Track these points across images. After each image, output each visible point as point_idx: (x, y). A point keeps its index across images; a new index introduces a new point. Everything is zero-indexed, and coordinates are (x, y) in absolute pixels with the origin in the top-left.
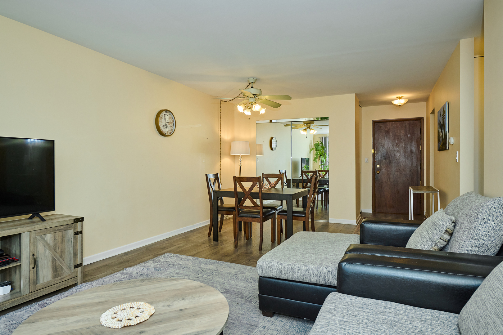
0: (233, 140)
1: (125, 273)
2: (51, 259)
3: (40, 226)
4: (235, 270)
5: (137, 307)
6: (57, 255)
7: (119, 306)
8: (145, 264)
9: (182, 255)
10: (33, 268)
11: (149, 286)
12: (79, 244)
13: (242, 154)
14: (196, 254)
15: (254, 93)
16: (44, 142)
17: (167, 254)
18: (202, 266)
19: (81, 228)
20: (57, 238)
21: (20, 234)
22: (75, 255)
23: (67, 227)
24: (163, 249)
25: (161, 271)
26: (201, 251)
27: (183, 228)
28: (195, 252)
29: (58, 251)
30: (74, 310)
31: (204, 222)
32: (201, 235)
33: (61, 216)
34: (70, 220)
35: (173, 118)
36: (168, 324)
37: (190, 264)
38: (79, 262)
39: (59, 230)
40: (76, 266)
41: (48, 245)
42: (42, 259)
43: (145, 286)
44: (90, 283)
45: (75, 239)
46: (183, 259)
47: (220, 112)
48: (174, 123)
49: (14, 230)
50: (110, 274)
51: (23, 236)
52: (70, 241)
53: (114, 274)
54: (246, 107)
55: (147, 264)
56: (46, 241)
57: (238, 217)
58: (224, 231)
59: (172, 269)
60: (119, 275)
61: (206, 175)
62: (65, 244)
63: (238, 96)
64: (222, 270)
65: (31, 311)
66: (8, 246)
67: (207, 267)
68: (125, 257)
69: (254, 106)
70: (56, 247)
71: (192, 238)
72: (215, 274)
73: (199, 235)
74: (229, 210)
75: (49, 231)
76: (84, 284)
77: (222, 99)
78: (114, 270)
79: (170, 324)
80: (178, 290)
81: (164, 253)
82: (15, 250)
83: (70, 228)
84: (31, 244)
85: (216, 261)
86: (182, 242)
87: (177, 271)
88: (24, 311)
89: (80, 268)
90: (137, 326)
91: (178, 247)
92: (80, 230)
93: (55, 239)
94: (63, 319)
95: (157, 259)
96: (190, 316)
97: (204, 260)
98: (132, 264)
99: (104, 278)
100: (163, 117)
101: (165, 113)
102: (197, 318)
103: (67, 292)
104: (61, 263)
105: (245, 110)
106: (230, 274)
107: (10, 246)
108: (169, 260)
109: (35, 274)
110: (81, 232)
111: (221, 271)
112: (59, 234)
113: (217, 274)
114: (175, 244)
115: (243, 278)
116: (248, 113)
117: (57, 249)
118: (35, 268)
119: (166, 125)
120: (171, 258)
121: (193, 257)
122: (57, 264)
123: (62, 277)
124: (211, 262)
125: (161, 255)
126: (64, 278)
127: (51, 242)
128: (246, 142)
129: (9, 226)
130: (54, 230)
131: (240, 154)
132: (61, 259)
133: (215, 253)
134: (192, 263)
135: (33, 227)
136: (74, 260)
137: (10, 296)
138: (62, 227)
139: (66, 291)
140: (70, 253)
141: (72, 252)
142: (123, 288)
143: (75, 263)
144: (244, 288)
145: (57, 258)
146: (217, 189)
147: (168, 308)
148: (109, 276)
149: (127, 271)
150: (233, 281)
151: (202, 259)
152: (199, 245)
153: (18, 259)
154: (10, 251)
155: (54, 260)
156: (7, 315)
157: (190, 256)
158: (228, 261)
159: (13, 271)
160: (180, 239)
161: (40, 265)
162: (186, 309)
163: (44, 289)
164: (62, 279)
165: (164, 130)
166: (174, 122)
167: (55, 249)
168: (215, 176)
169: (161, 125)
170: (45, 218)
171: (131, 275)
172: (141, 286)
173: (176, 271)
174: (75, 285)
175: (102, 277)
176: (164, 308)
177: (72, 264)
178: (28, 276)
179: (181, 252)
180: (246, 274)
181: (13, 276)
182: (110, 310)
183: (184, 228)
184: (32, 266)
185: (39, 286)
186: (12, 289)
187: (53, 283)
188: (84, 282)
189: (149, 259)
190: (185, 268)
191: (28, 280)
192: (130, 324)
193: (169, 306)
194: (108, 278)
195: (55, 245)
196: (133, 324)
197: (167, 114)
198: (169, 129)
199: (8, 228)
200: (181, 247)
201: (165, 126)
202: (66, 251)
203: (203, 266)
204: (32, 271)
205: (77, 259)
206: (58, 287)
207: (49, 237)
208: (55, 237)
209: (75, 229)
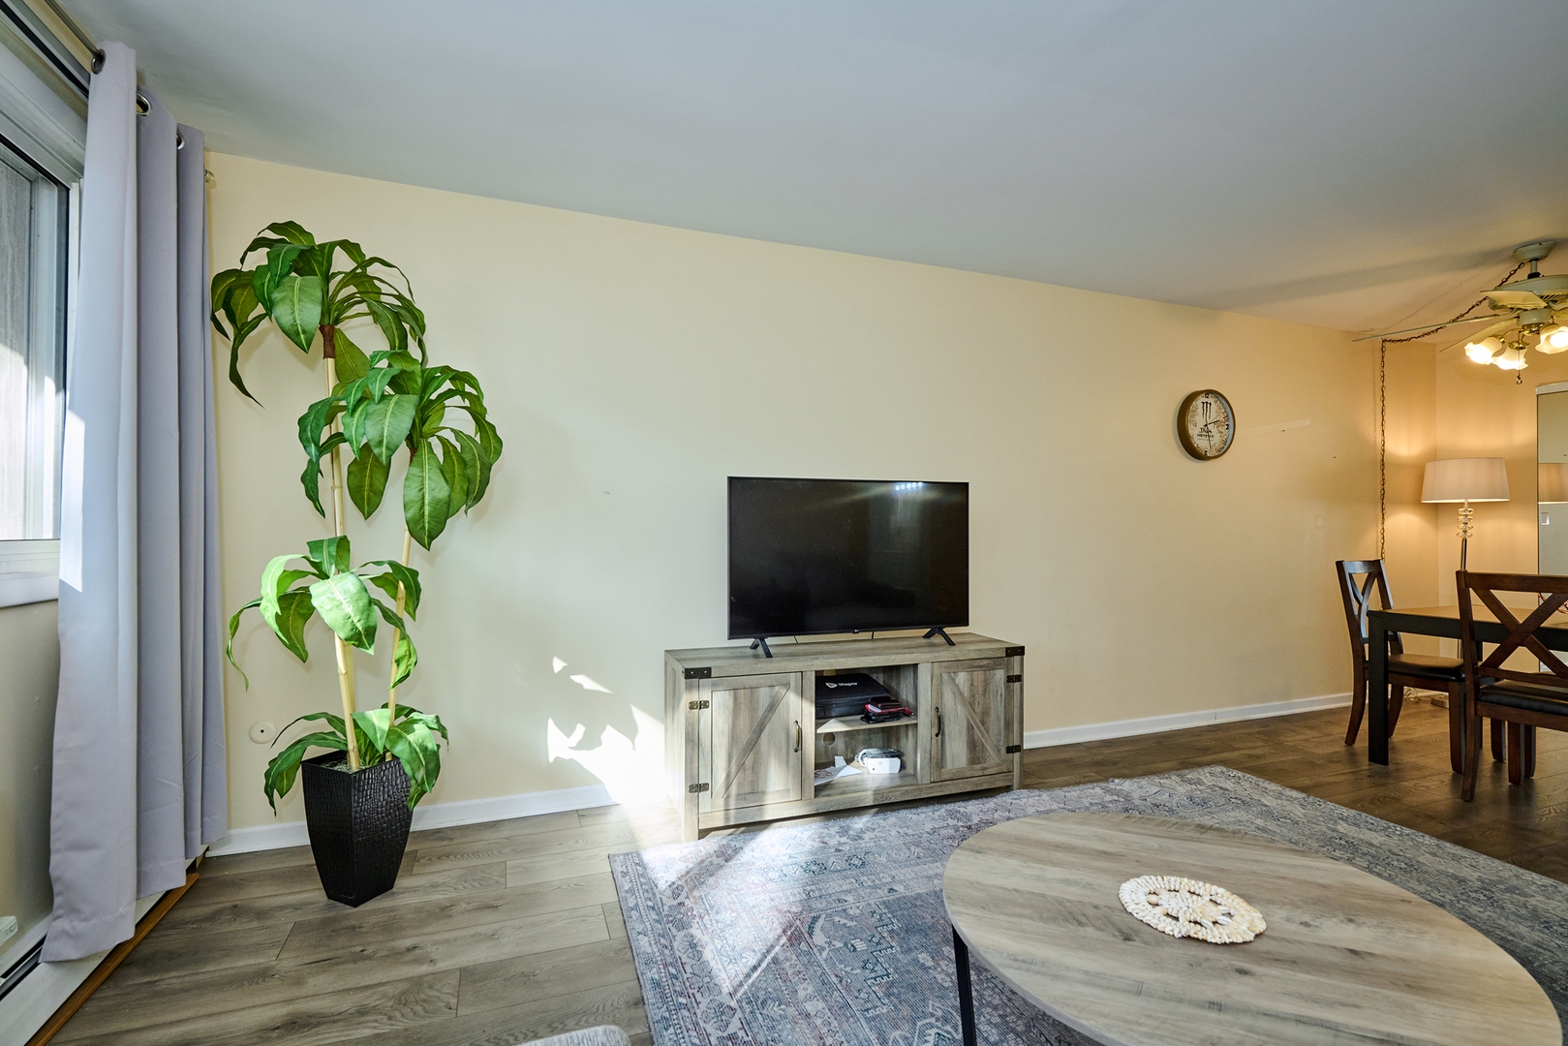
0: (1434, 456)
1: (1112, 789)
2: (965, 723)
3: (947, 654)
4: (1479, 874)
5: (1210, 897)
6: (976, 718)
7: (1159, 878)
8: (1162, 781)
9: (1267, 779)
10: (937, 735)
11: (1225, 848)
12: (1016, 704)
13: (1470, 501)
14: (1313, 787)
15: (1545, 294)
16: (924, 488)
17: (1218, 769)
18: (1339, 827)
19: (1019, 668)
20: (975, 684)
21: (915, 666)
22: (1008, 724)
23: (993, 663)
24: (1205, 751)
25: (1208, 810)
26: (1329, 784)
27: (1256, 706)
28: (1307, 782)
29: (977, 711)
30: (1053, 853)
31: (1323, 697)
32: (1317, 734)
33: (978, 639)
34: (999, 649)
35: (1228, 409)
36: (1322, 980)
37: (1298, 812)
38: (1016, 743)
39: (980, 667)
40: (1011, 750)
41: (961, 694)
42: (950, 719)
43: (1217, 847)
44: (1036, 792)
45: (1009, 692)
46: (1271, 794)
47: (1378, 374)
48: (1231, 423)
49: (908, 656)
50: (1078, 784)
51: (920, 668)
52: (999, 694)
53: (1086, 786)
54: (1506, 344)
55: (1165, 781)
56: (957, 686)
57: (1476, 704)
58: (1404, 737)
59: (1242, 812)
60: (1098, 790)
61: (1340, 565)
62: (990, 698)
63: (1462, 316)
64: (1421, 859)
65: (933, 819)
66: (894, 684)
67: (1361, 836)
68: (1107, 751)
69: (1543, 337)
70: (974, 701)
71: (1290, 739)
72: (1395, 863)
73: (1310, 734)
74: (1430, 676)
75: (962, 665)
76: (1025, 792)
77: (1388, 337)
78: (1085, 777)
79: (1329, 982)
80: (1324, 886)
81: (1209, 764)
82: (905, 694)
83: (999, 667)
84: (933, 687)
85: (1391, 824)
86: (1259, 744)
87: (1259, 822)
88: (923, 815)
89: (1017, 755)
90: (1221, 947)
91: (1250, 756)
92: (1017, 672)
93: (972, 685)
94: (1035, 865)
95: (1191, 775)
96: (1394, 984)
97: (1346, 812)
98: (1126, 771)
99: (1065, 789)
100: (1200, 410)
101: (1205, 400)
102: (1423, 1000)
103: (995, 800)
104: (983, 736)
105: (1497, 354)
106: (1462, 881)
107: (898, 685)
108: (1229, 785)
109: (940, 748)
110: (1019, 678)
111: (1418, 862)
112: (979, 675)
113: (1403, 865)
114: (1237, 746)
115: (1523, 911)
116: (1513, 362)
117: (976, 706)
118: (940, 736)
119: (1206, 431)
120: (1233, 780)
121: (1304, 795)
122: (976, 737)
123: (985, 765)
124: (1373, 824)
125: (1201, 765)
127: (966, 689)
128: (1492, 459)
129: (897, 648)
130: (971, 665)
131: (1463, 501)
132: (982, 728)
133: (1382, 799)
134: (1303, 811)
135: (935, 654)
136: (1007, 737)
137: (899, 779)
138: (985, 662)
139: (991, 797)
140: (999, 720)
141: (1003, 718)
142: (1154, 833)
143: (1008, 741)
144: (1535, 948)
145: (976, 724)
146: (1377, 606)
147: (1303, 929)
148: (1077, 788)
149: (1118, 788)
150: (1481, 910)
151: (1337, 806)
152: (1318, 762)
153: (910, 712)
154: (897, 694)
155: (970, 728)
156: (896, 813)
157: (1293, 788)
158: (1440, 837)
159: (902, 730)
160: (1250, 734)
161: (946, 731)
162: (1369, 954)
163: (955, 782)
164: (984, 769)
165: (1200, 443)
166: (1230, 419)
167: (972, 705)
168: (1370, 568)
169: (1194, 431)
170: (953, 639)
171: (1127, 798)
172: (1203, 842)
173: (1256, 822)
174: (1008, 789)
175: (1061, 786)
176: (1292, 927)
177: (1002, 743)
178: (928, 748)
179: (1260, 771)
180: (1533, 901)
181: (903, 741)
182: (1138, 880)
183: (1259, 705)
184: (935, 731)
185: (946, 774)
186: (903, 767)
187: (968, 774)
188: (1023, 786)
189: (1169, 770)
190: (1282, 820)
191: (928, 756)
192: (1204, 938)
193: (1306, 924)
194: (1074, 793)
195: (973, 696)
196: (1214, 941)
197: (1209, 400)
198: (1217, 440)
199: (897, 651)
200: (1259, 757)
201: (1204, 433)
202: (992, 713)
203: (1342, 827)
204: (934, 741)
205: (1011, 735)
206: (977, 785)
207: (962, 678)
208: (972, 680)
209: (1007, 670)
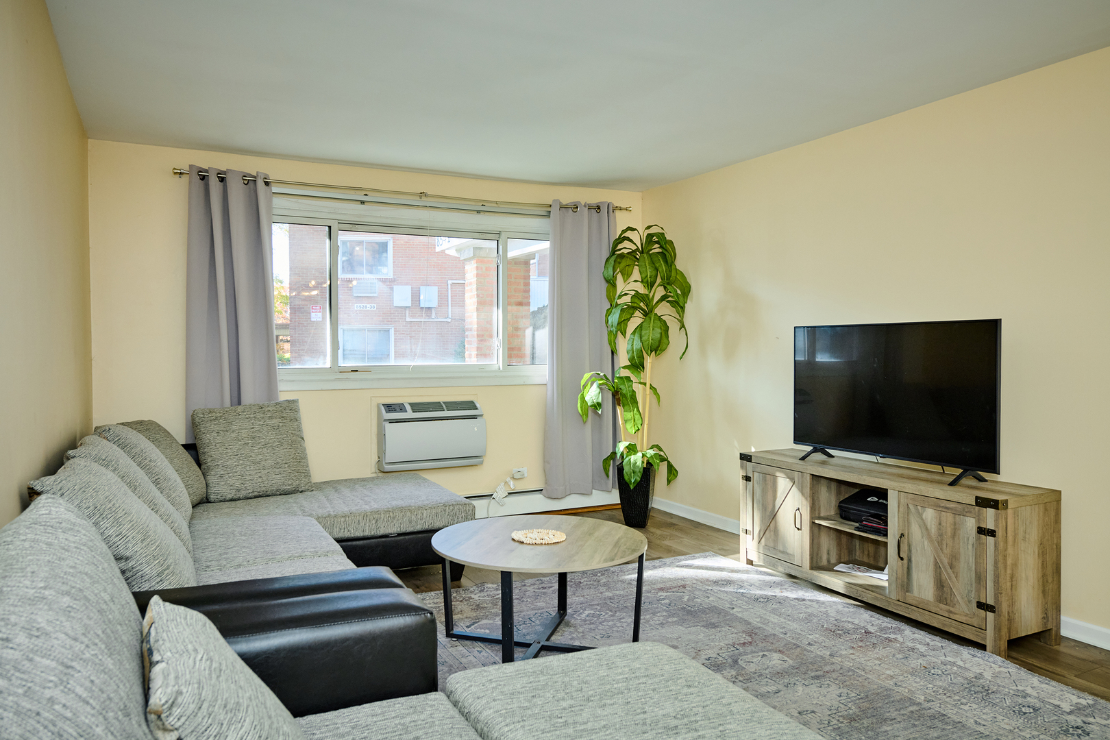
2: (932, 560)
3: (912, 486)
6: (944, 559)
10: (902, 559)
12: (988, 560)
19: (992, 522)
20: (944, 524)
21: (886, 491)
22: (979, 577)
23: (961, 508)
29: (945, 553)
34: (968, 496)
38: (990, 602)
39: (948, 507)
40: (982, 606)
41: (928, 529)
42: (917, 550)
45: (980, 543)
51: (890, 496)
52: (970, 542)
56: (922, 519)
62: (959, 544)
65: (869, 622)
70: (942, 540)
75: (928, 502)
83: (968, 514)
84: (900, 514)
88: (873, 619)
89: (989, 613)
93: (940, 524)
104: (951, 580)
109: (905, 572)
110: (991, 533)
112: (948, 518)
117: (944, 547)
122: (943, 578)
123: (952, 609)
126: (955, 614)
127: (933, 526)
130: (938, 505)
132: (949, 570)
135: (902, 485)
136: (979, 591)
138: (952, 505)
140: (969, 569)
141: (973, 569)
143: (979, 596)
145: (944, 565)
155: (937, 567)
156: (863, 611)
161: (913, 559)
163: (920, 610)
164: (950, 612)
167: (940, 543)
177: (972, 596)
178: (896, 568)
184: (901, 554)
187: (934, 610)
195: (941, 535)
202: (962, 559)
204: (901, 564)
205: (983, 590)
206: (944, 625)
207: (929, 514)
208: (940, 520)
209: (978, 521)
